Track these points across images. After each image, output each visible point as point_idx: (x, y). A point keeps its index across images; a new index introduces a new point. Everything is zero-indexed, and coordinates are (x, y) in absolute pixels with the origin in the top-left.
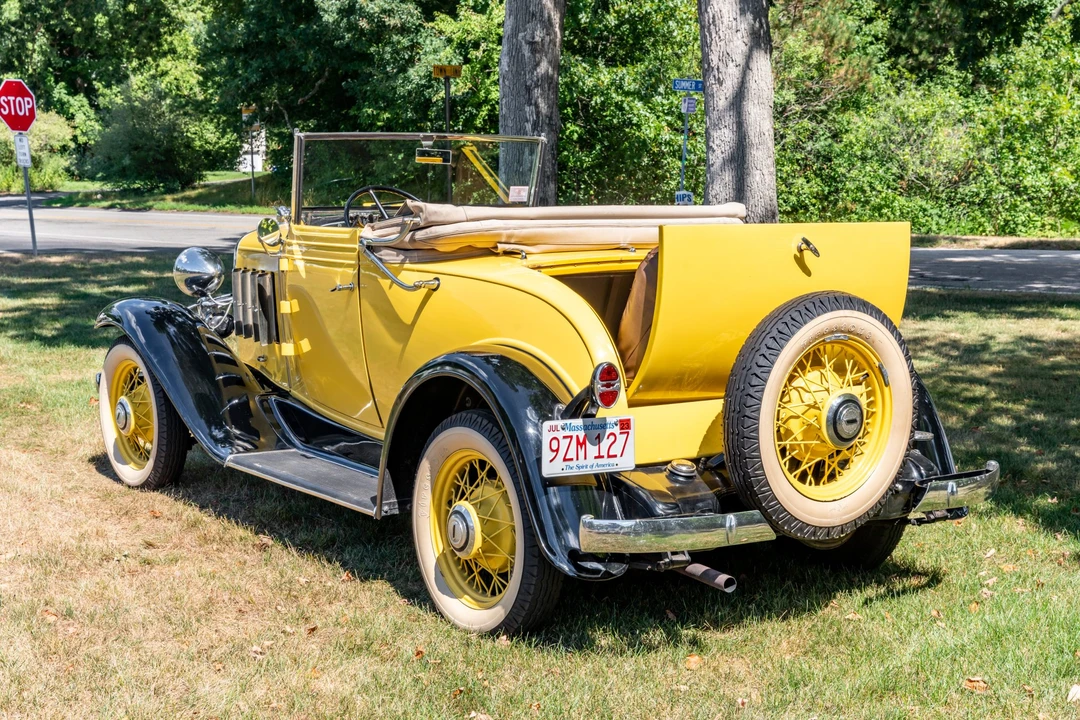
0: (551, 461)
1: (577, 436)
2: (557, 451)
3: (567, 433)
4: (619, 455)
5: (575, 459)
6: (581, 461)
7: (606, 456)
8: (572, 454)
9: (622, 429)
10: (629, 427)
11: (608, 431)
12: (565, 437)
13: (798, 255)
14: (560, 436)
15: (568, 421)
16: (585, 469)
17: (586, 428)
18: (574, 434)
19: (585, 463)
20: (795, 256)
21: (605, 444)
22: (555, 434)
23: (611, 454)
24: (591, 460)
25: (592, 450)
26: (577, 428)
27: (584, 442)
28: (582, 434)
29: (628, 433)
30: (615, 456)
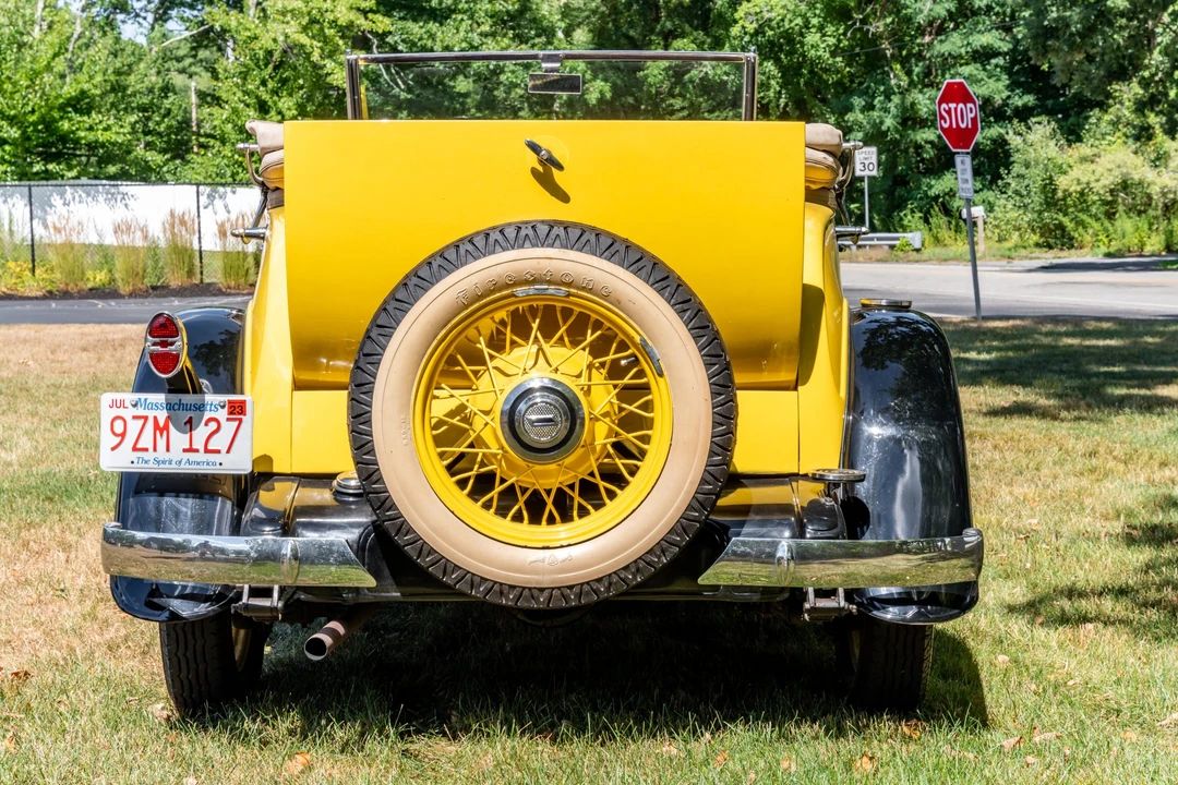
0: (113, 449)
1: (155, 418)
2: (123, 435)
3: (140, 412)
4: (224, 450)
5: (151, 449)
6: (161, 453)
7: (202, 450)
8: (147, 440)
9: (231, 413)
10: (242, 411)
11: (207, 415)
12: (135, 417)
13: (540, 169)
14: (128, 413)
15: (143, 396)
16: (167, 466)
17: (170, 407)
18: (151, 414)
19: (167, 456)
20: (534, 172)
21: (201, 433)
22: (121, 412)
23: (210, 448)
24: (176, 453)
25: (179, 439)
26: (156, 406)
27: (166, 427)
28: (162, 416)
29: (240, 421)
30: (218, 452)
